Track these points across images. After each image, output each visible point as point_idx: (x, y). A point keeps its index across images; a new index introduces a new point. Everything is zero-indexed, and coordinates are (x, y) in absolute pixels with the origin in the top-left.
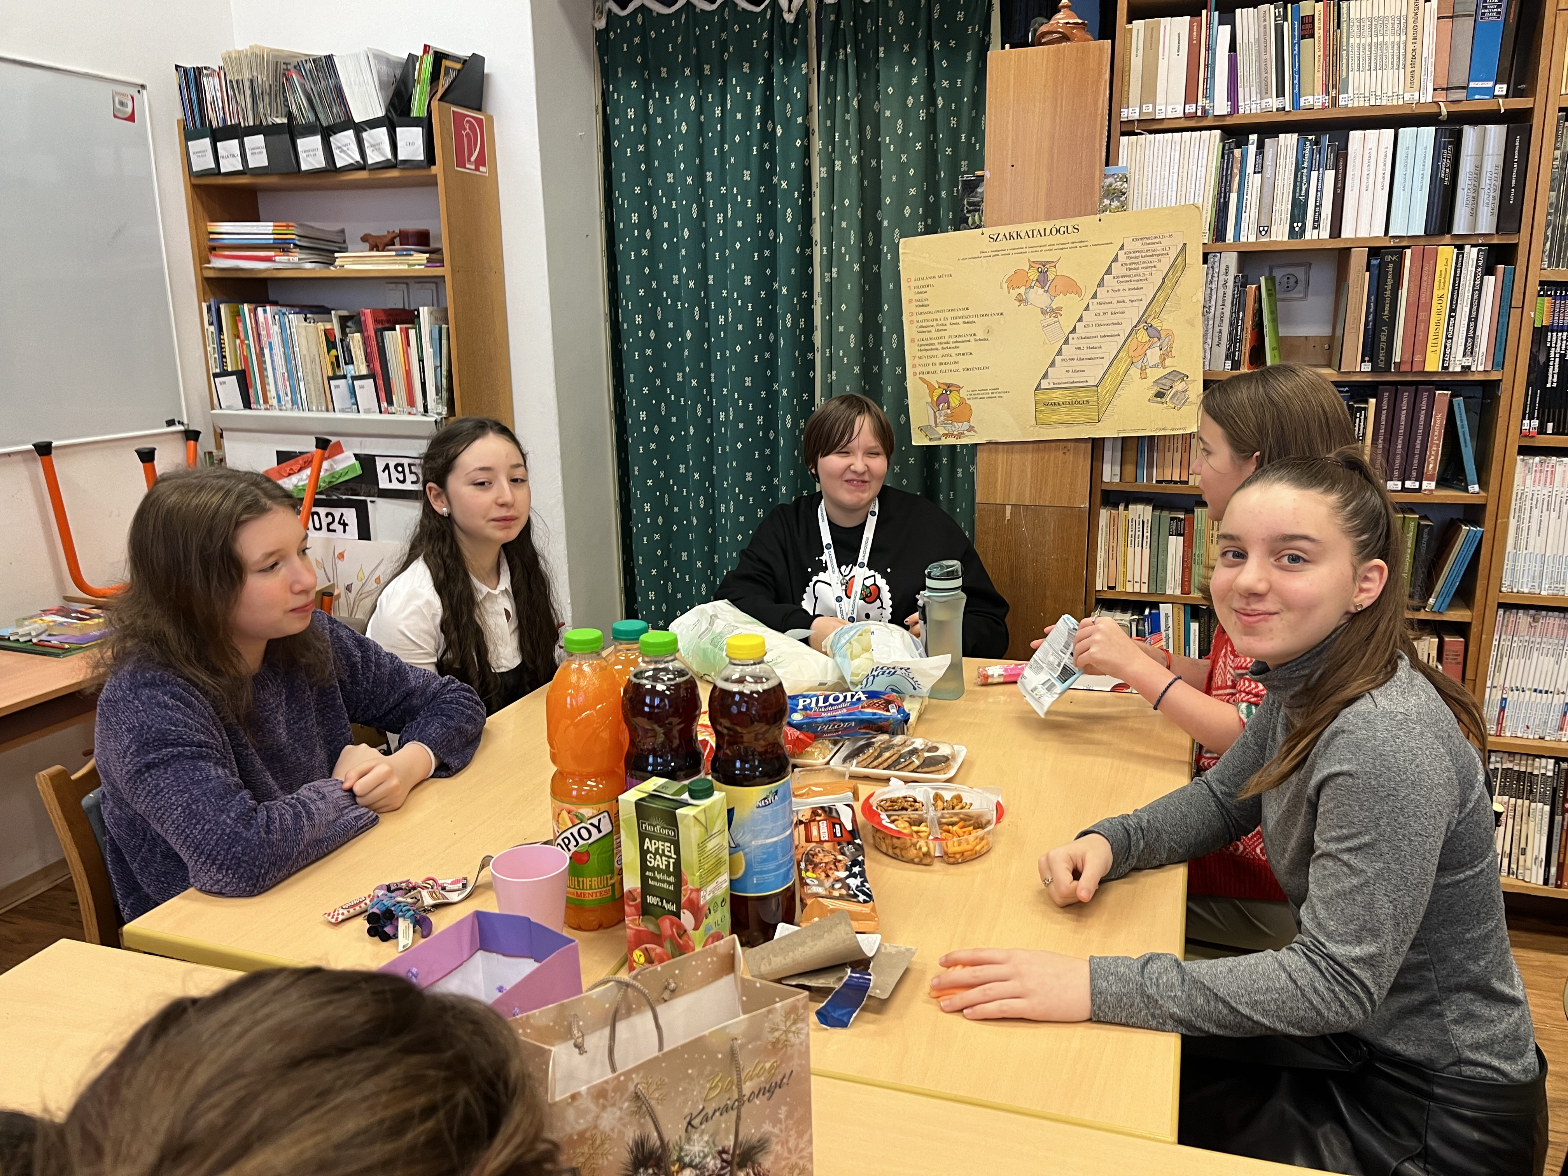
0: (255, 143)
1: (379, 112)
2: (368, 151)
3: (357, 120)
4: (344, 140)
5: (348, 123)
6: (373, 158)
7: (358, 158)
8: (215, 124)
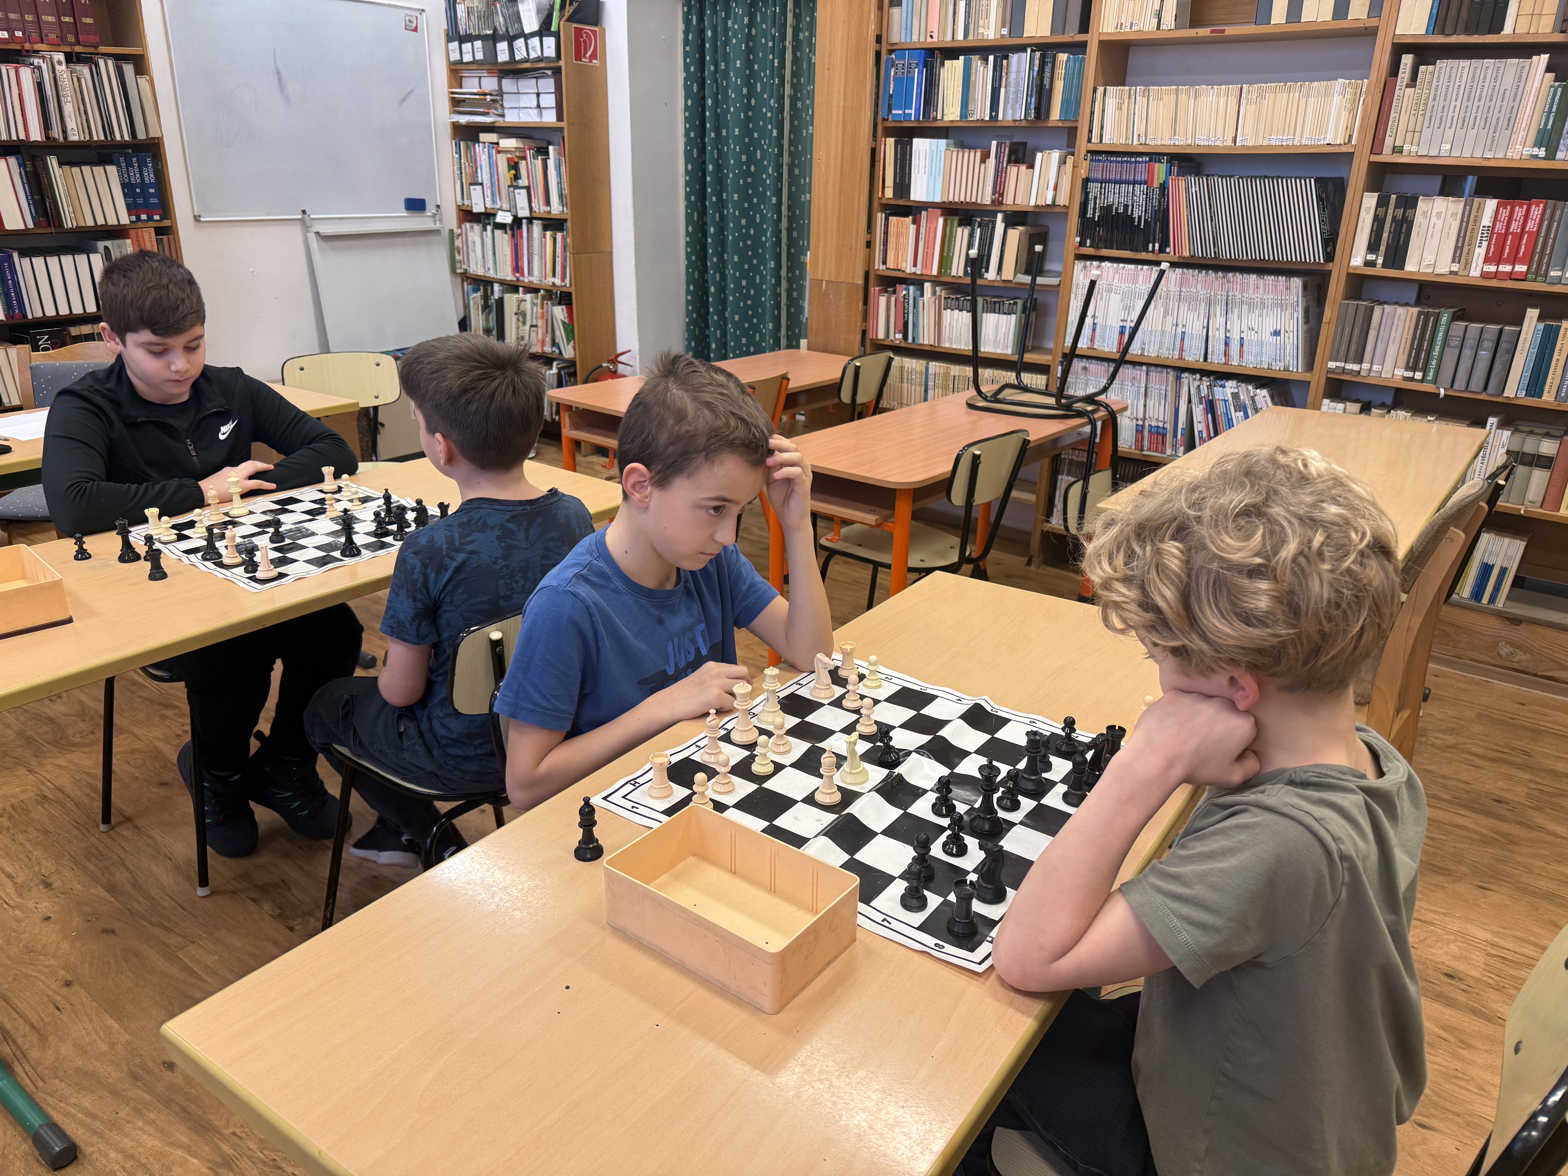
0: (478, 44)
1: (536, 28)
2: (530, 51)
3: (526, 32)
4: (520, 43)
5: (522, 34)
6: (533, 55)
7: (525, 55)
8: (461, 33)
